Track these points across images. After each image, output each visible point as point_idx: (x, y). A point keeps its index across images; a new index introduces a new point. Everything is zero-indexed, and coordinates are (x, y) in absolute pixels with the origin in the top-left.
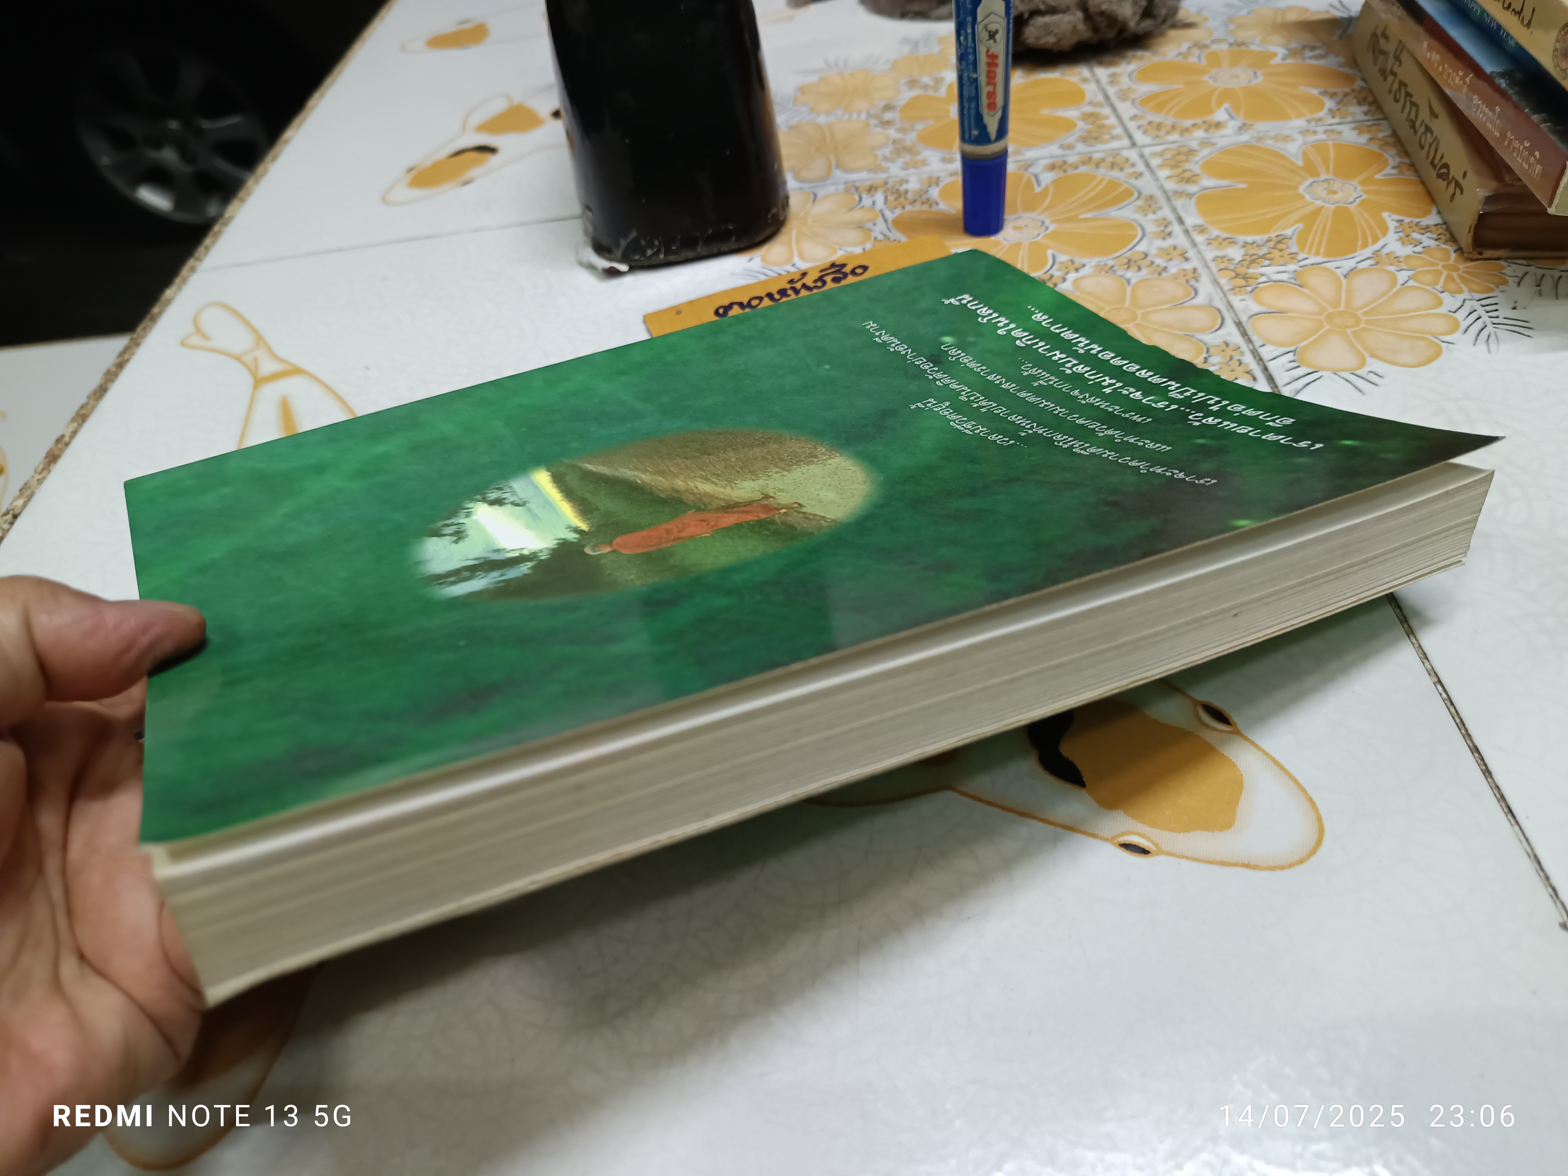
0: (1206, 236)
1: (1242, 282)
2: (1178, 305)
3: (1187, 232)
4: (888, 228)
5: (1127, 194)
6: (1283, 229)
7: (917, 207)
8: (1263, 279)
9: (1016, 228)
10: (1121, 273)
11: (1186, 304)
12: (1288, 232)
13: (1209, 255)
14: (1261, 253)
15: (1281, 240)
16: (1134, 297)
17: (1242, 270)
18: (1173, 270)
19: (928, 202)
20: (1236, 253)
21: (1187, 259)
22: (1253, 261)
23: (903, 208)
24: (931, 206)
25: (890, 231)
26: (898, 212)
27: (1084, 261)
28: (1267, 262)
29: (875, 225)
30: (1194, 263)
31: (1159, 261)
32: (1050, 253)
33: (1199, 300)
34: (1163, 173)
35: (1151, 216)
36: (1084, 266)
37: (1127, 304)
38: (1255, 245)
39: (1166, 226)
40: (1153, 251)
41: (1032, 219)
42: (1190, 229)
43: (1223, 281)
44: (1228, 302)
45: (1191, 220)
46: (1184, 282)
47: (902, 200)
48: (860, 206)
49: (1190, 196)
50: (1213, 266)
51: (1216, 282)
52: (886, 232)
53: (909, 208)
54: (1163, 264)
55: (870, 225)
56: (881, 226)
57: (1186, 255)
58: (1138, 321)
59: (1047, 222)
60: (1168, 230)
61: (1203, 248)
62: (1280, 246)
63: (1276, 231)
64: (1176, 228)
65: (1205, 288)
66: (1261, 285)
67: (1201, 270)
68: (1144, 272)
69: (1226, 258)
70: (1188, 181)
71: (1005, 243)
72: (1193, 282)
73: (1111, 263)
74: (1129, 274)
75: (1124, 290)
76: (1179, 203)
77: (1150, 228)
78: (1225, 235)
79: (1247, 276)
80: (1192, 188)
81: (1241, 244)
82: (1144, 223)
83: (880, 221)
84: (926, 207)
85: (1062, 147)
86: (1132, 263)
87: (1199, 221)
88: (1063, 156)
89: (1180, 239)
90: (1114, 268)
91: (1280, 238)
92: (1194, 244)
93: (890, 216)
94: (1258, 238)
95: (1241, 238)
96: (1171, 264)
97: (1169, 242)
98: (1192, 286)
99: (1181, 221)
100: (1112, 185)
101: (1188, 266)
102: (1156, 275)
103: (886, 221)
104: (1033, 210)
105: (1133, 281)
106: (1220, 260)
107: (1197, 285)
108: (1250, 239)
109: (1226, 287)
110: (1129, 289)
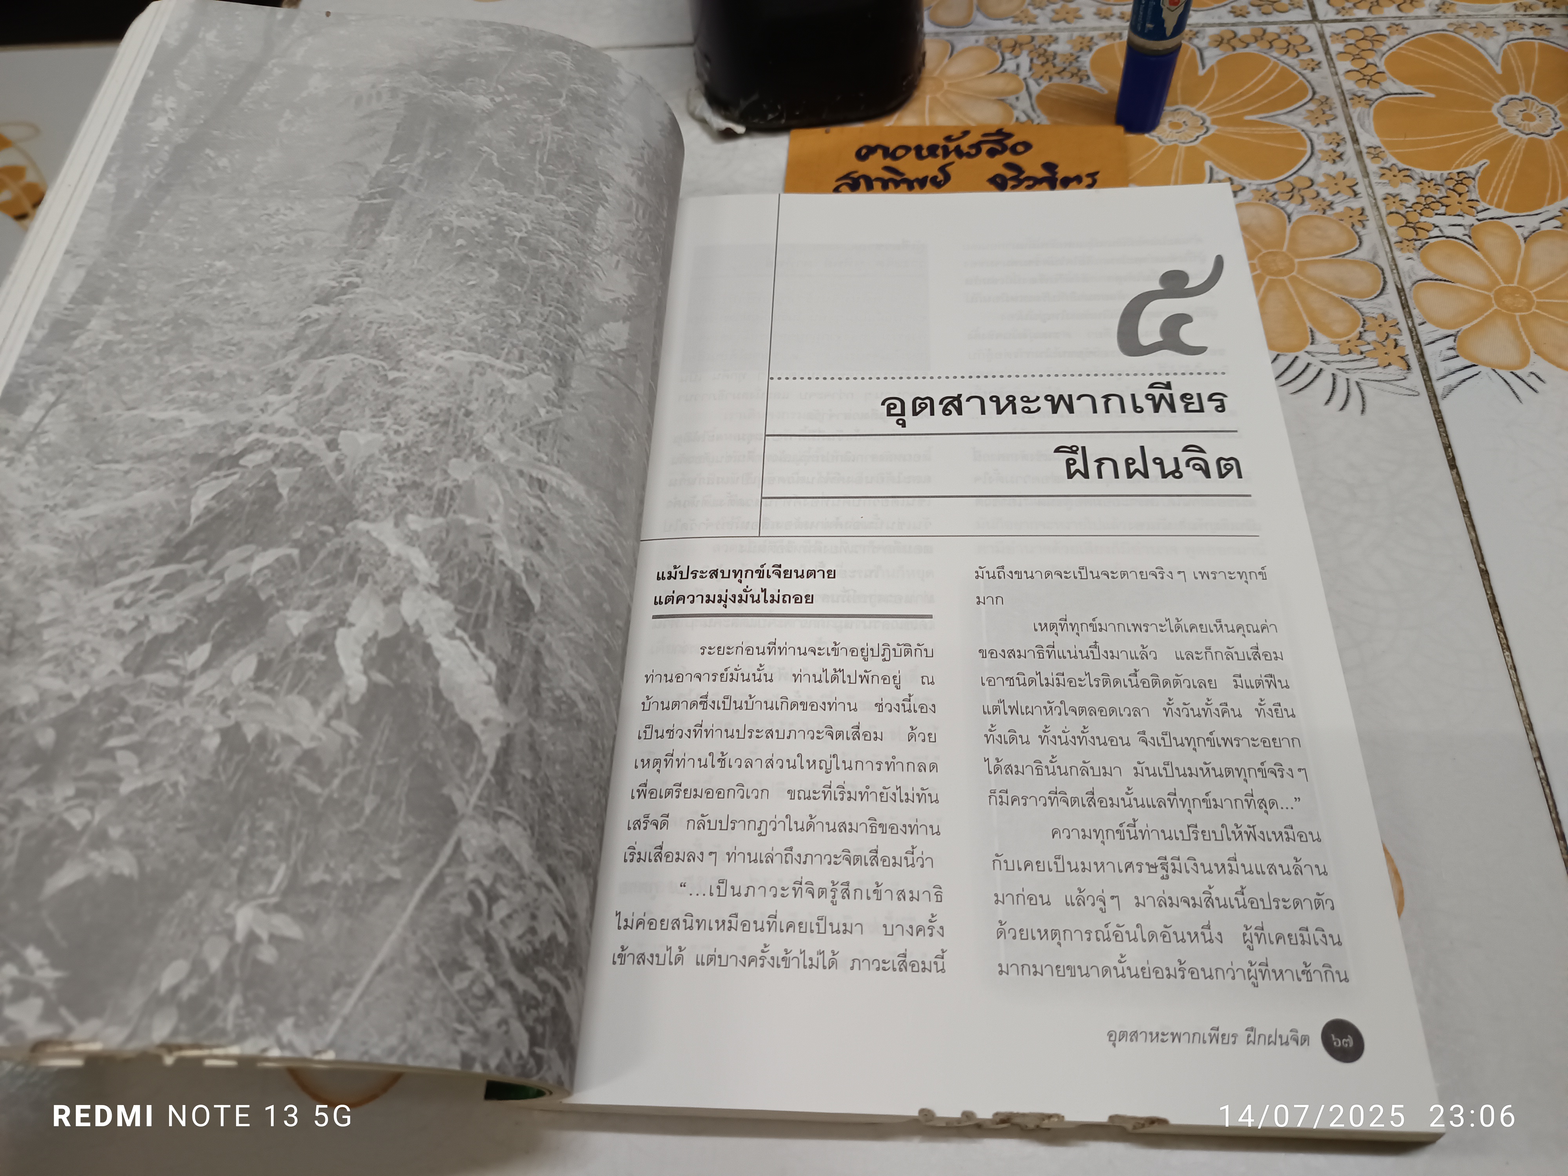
0: (1381, 164)
1: (1411, 234)
2: (1339, 257)
3: (1359, 154)
4: (1032, 106)
5: (1300, 92)
6: (1466, 165)
7: (1066, 80)
8: (1435, 232)
9: (1174, 125)
10: (1283, 204)
11: (1347, 257)
12: (1471, 169)
13: (1380, 192)
14: (1438, 195)
15: (1462, 179)
16: (1293, 240)
17: (1413, 217)
18: (1339, 208)
19: (1078, 74)
20: (1409, 192)
21: (1356, 194)
22: (1427, 206)
23: (1050, 79)
24: (1081, 81)
25: (1034, 110)
26: (1044, 83)
27: (1245, 182)
28: (1442, 210)
29: (1017, 99)
30: (1364, 202)
31: (1325, 193)
32: (1208, 164)
33: (1361, 255)
34: (1343, 65)
35: (1323, 128)
36: (1244, 188)
37: (1285, 249)
38: (1433, 182)
39: (1338, 145)
40: (1321, 179)
41: (1192, 113)
42: (1364, 151)
43: (1391, 230)
44: (1394, 259)
45: (1367, 139)
46: (1349, 227)
47: (1049, 66)
48: (1002, 69)
49: (1369, 102)
50: (1382, 205)
51: (1383, 230)
52: (1030, 111)
53: (1056, 80)
54: (1330, 198)
55: (1011, 99)
56: (1024, 103)
57: (1355, 188)
58: (1294, 273)
59: (1208, 123)
60: (1340, 150)
61: (1374, 179)
62: (1461, 188)
63: (1458, 166)
64: (1349, 149)
65: (1371, 234)
66: (1431, 241)
67: (1369, 212)
68: (1307, 206)
69: (1399, 198)
70: (1370, 81)
71: (1160, 144)
72: (1358, 228)
73: (1273, 188)
74: (1290, 208)
75: (1284, 228)
76: (1356, 112)
77: (1321, 145)
78: (1402, 166)
79: (1418, 225)
80: (1374, 93)
81: (1418, 180)
82: (1314, 137)
83: (1023, 94)
84: (1075, 81)
85: (1233, 12)
86: (1296, 191)
87: (1376, 141)
88: (1233, 25)
89: (1351, 166)
90: (1276, 197)
91: (1462, 176)
92: (1366, 174)
93: (1035, 89)
94: (1437, 174)
95: (1418, 172)
96: (1337, 199)
97: (1340, 167)
98: (1357, 233)
99: (1355, 140)
100: (1286, 75)
101: (1356, 204)
102: (1319, 213)
103: (1030, 95)
104: (1193, 103)
105: (1294, 218)
106: (1391, 199)
107: (1362, 232)
108: (1427, 174)
109: (1393, 239)
110: (1289, 227)
